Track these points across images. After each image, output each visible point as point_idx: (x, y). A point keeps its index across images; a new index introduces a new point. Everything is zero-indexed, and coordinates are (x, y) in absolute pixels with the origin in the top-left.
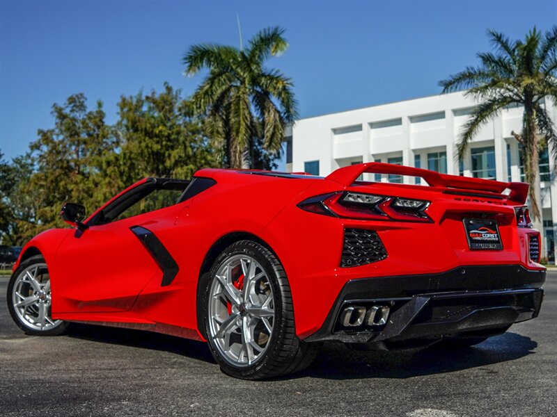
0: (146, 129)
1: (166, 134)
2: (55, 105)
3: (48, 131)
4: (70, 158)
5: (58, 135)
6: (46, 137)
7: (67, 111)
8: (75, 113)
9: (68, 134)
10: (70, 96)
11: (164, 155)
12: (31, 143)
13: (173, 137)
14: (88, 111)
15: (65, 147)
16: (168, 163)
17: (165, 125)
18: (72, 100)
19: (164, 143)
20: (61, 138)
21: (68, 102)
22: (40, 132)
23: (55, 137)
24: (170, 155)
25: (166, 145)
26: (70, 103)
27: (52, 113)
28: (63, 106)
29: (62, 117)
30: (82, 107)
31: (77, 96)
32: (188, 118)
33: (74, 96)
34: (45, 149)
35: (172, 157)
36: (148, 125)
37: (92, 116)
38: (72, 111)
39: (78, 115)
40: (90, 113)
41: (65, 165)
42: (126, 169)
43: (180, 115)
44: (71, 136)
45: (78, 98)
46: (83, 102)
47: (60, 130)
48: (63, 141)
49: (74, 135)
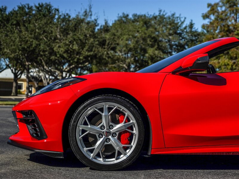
3: (214, 4)
4: (230, 23)
5: (221, 7)
6: (213, 8)
9: (228, 5)
12: (203, 14)
15: (226, 15)
20: (224, 9)
22: (209, 5)
23: (219, 8)
34: (213, 17)
41: (226, 29)
44: (230, 7)
47: (223, 3)
48: (225, 11)
49: (233, 6)
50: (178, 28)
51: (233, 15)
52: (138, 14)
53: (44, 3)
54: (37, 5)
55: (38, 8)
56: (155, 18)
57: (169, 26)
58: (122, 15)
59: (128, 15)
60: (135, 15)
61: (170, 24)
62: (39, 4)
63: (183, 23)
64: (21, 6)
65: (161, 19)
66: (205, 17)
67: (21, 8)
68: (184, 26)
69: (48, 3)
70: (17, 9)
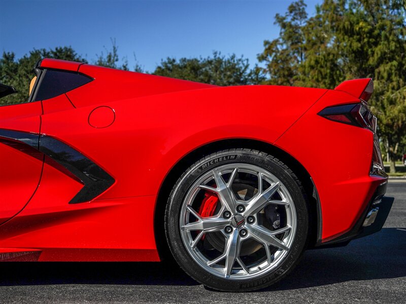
0: (344, 27)
1: (366, 30)
2: (277, 15)
3: (273, 42)
5: (282, 44)
6: (270, 47)
7: (289, 19)
8: (296, 21)
9: (290, 43)
10: (290, 4)
11: (367, 53)
12: (258, 55)
13: (376, 32)
14: (309, 17)
15: (288, 55)
16: (372, 61)
17: (366, 21)
18: (292, 9)
19: (366, 40)
20: (285, 47)
21: (288, 11)
22: (266, 43)
23: (279, 47)
24: (373, 53)
25: (368, 42)
26: (291, 12)
27: (275, 23)
28: (284, 15)
29: (284, 26)
30: (302, 14)
31: (297, 3)
32: (396, 11)
33: (294, 5)
35: (375, 54)
36: (347, 23)
37: (312, 22)
38: (294, 19)
39: (299, 23)
40: (311, 19)
41: (286, 73)
42: (328, 71)
43: (388, 8)
44: (292, 44)
45: (298, 5)
46: (303, 9)
47: (283, 39)
48: (287, 49)
49: (296, 43)
50: (241, 74)
51: (296, 54)
52: (188, 58)
53: (63, 48)
54: (55, 51)
55: (55, 54)
56: (210, 62)
57: (229, 73)
58: (167, 61)
59: (174, 61)
60: (184, 60)
61: (230, 70)
62: (57, 49)
63: (247, 67)
64: (34, 52)
65: (217, 64)
66: (262, 58)
67: (35, 55)
68: (248, 71)
69: (69, 48)
70: (29, 56)
